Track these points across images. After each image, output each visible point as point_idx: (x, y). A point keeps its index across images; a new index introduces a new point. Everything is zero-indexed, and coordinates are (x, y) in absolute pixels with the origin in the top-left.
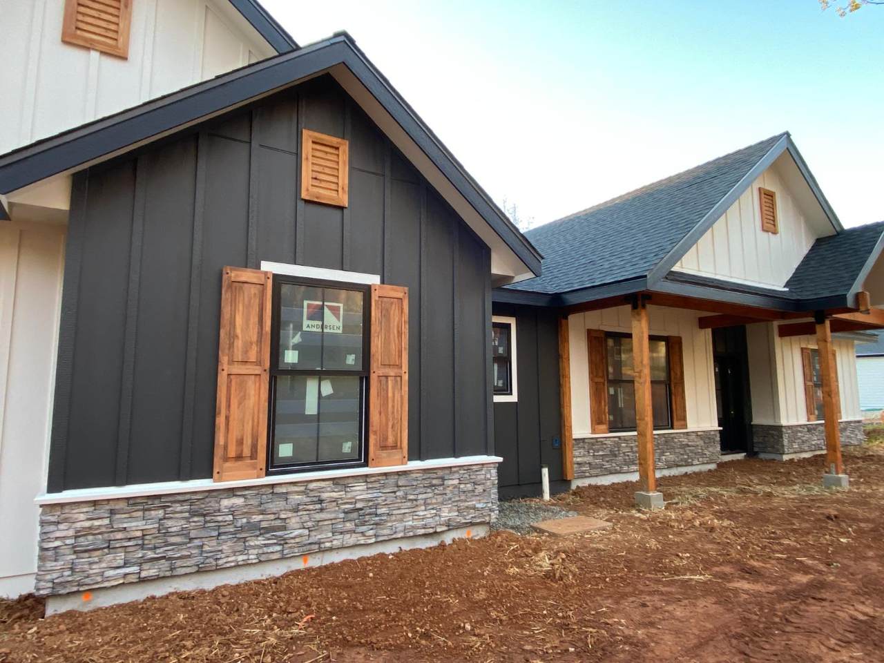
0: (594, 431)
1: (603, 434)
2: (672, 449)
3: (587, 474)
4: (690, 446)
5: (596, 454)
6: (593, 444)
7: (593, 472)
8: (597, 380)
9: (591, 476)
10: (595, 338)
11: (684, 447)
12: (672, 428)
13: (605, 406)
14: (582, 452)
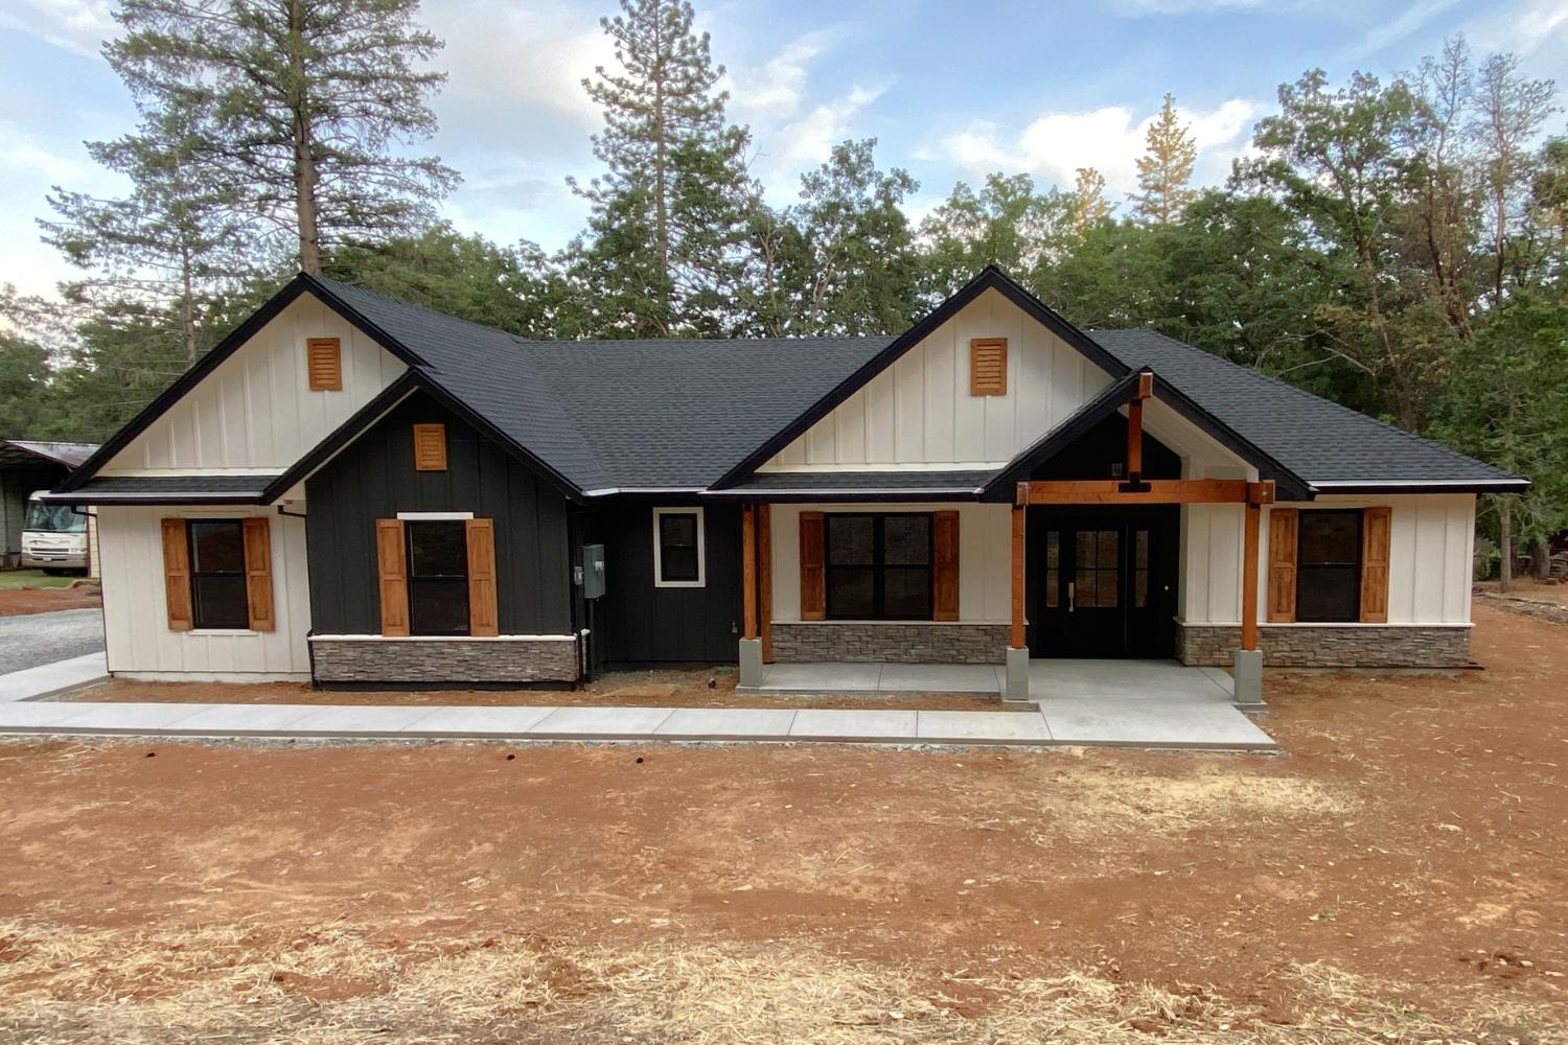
0: (803, 618)
1: (815, 621)
2: (926, 643)
4: (961, 641)
5: (805, 640)
6: (802, 631)
7: (799, 657)
8: (809, 565)
9: (798, 662)
10: (809, 521)
11: (951, 641)
12: (932, 620)
13: (821, 593)
14: (787, 637)
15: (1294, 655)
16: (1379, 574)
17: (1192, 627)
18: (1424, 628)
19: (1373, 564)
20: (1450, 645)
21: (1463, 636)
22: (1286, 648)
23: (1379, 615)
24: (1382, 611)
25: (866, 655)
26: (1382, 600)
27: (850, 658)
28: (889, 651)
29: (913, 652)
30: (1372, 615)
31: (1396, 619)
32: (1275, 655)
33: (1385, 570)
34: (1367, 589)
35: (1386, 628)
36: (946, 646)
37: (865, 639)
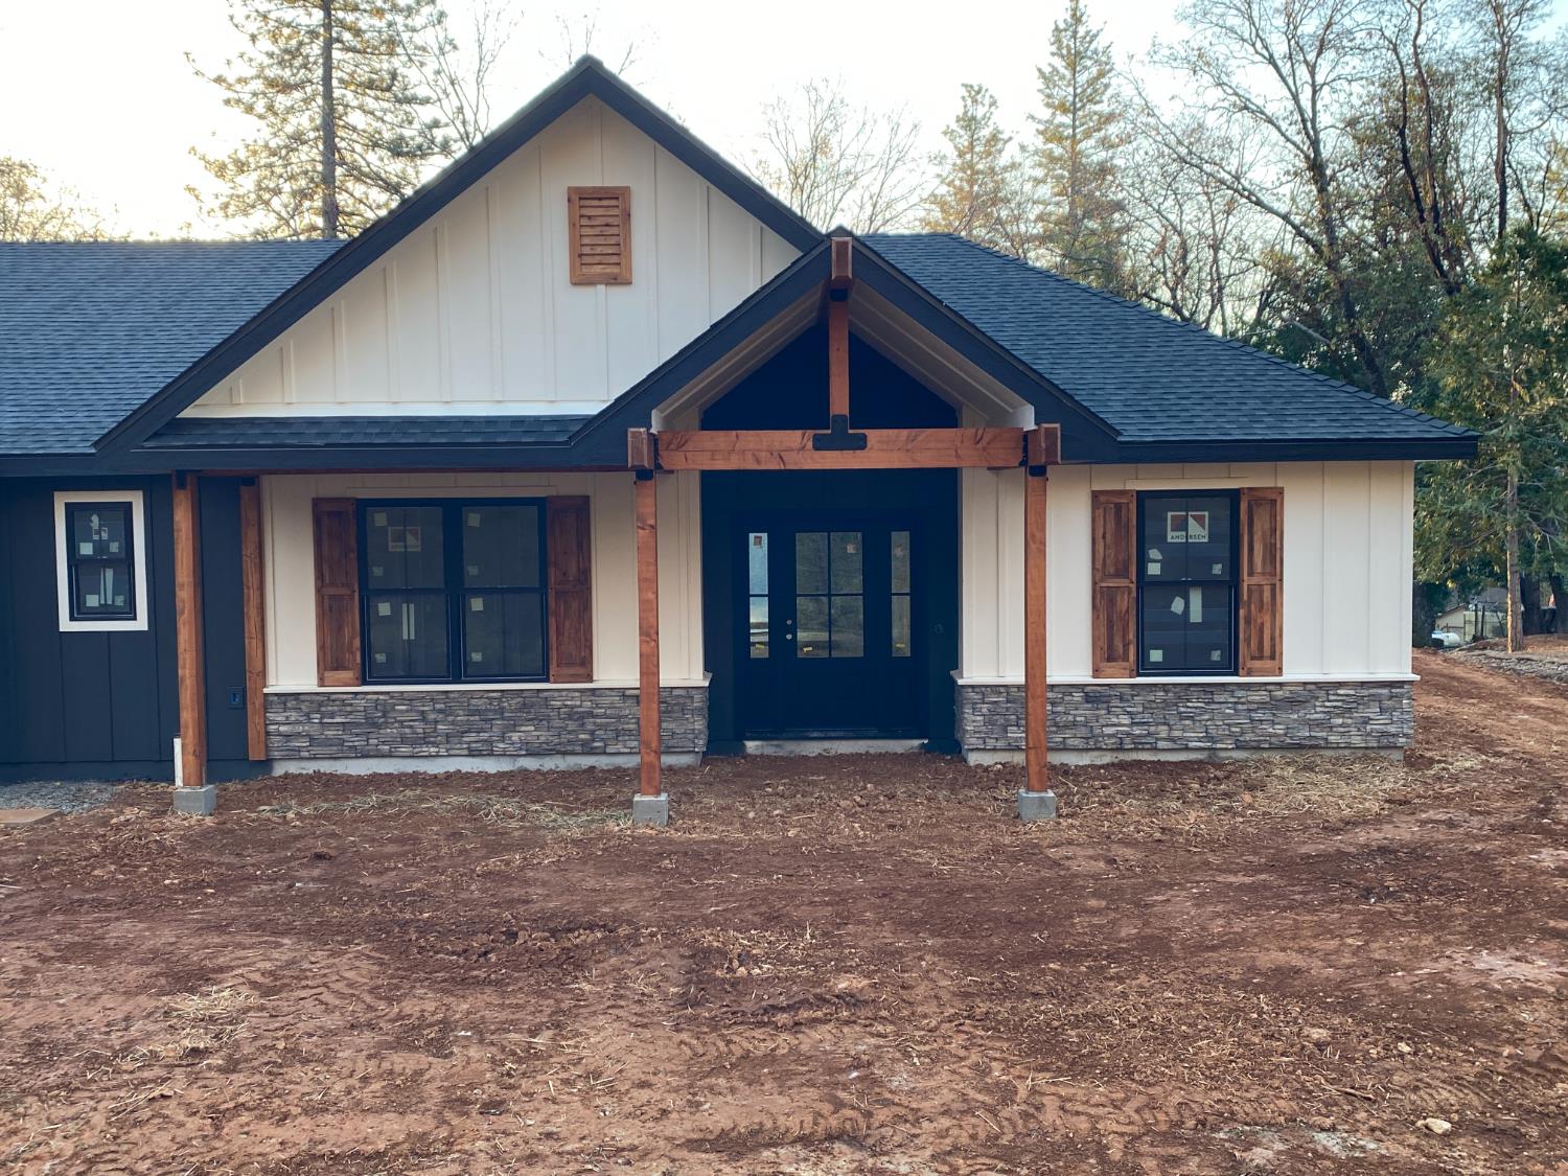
0: (322, 682)
1: (344, 686)
2: (537, 721)
3: (306, 754)
4: (597, 716)
5: (326, 720)
6: (321, 704)
7: (317, 750)
8: (332, 591)
9: (314, 758)
10: (331, 514)
11: (581, 717)
12: (547, 680)
13: (352, 638)
14: (294, 716)
15: (1137, 731)
16: (1267, 595)
17: (973, 687)
18: (1341, 684)
19: (1255, 580)
20: (1382, 711)
21: (1400, 697)
22: (1125, 720)
23: (1268, 664)
24: (1272, 654)
25: (435, 744)
26: (1273, 639)
27: (404, 750)
28: (472, 737)
29: (515, 737)
30: (1257, 664)
31: (1298, 668)
32: (1108, 731)
33: (1276, 589)
34: (1248, 621)
35: (1281, 684)
36: (572, 725)
37: (432, 716)
